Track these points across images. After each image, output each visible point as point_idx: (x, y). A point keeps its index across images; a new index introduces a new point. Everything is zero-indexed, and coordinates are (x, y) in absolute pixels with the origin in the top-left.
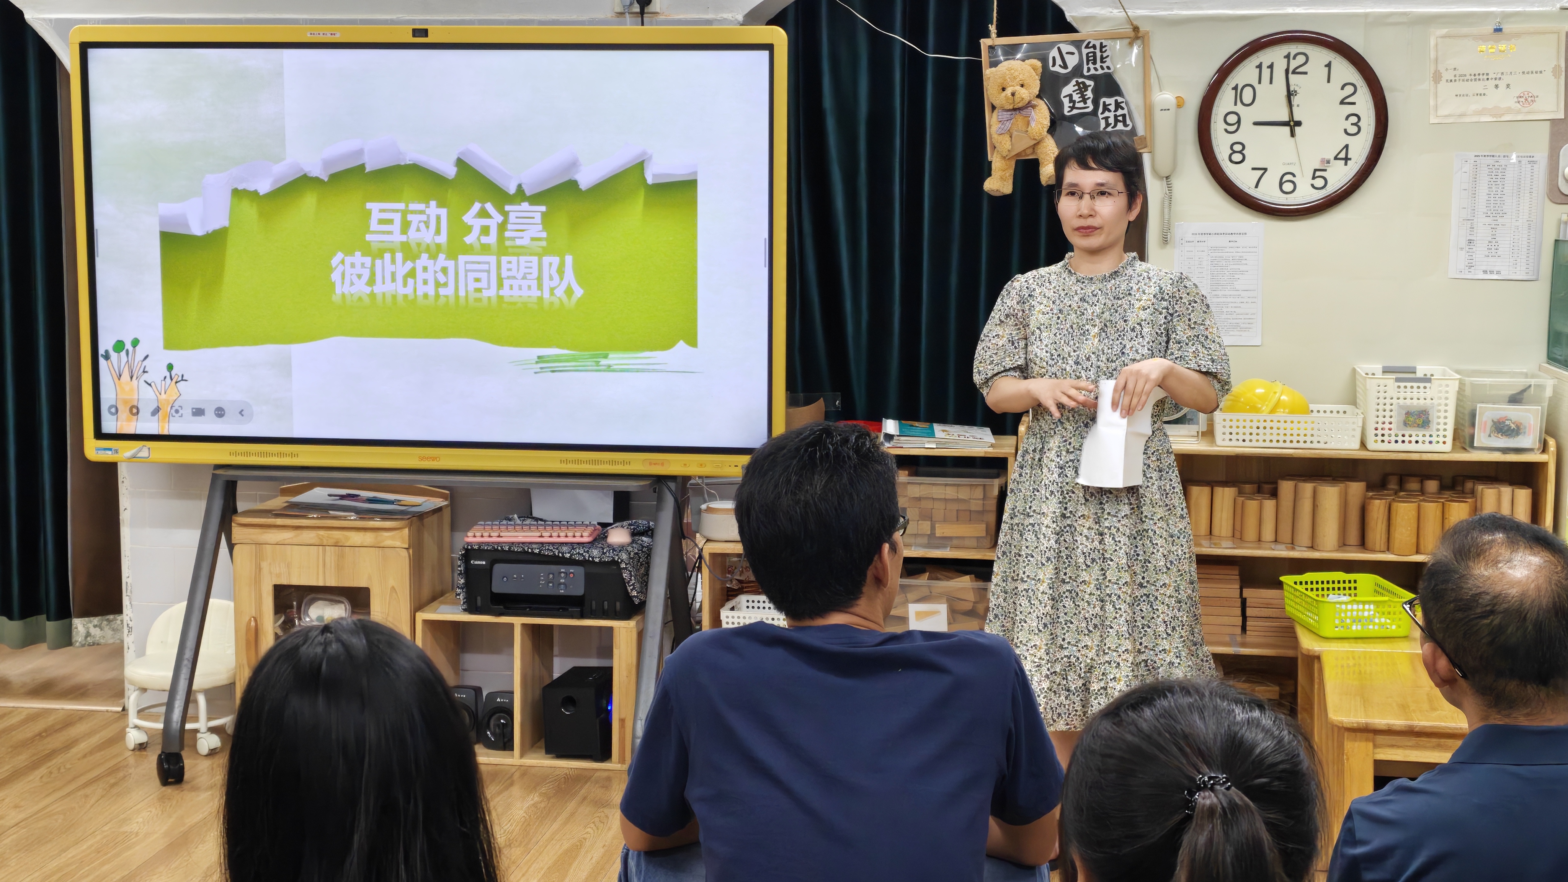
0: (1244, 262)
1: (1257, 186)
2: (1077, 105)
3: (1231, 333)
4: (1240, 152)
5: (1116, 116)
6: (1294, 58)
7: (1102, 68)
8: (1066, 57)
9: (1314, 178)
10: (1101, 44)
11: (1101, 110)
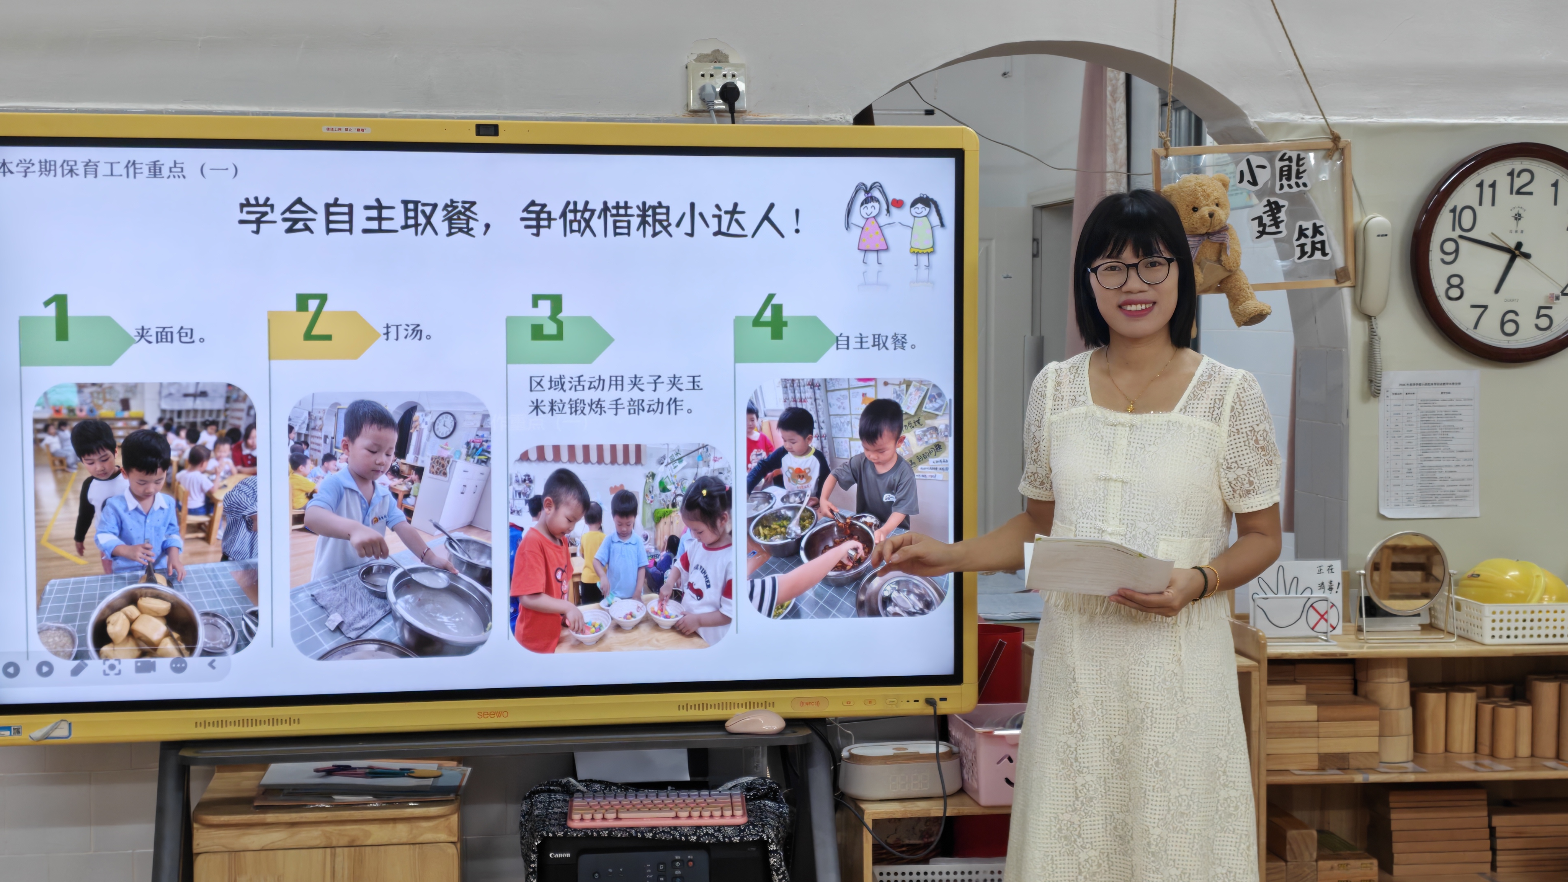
0: (1458, 417)
1: (1476, 327)
2: (1268, 230)
3: (1446, 503)
4: (1458, 286)
5: (1313, 243)
6: (1519, 175)
7: (1297, 185)
8: (1257, 171)
9: (1538, 317)
10: (1299, 155)
11: (1296, 235)
